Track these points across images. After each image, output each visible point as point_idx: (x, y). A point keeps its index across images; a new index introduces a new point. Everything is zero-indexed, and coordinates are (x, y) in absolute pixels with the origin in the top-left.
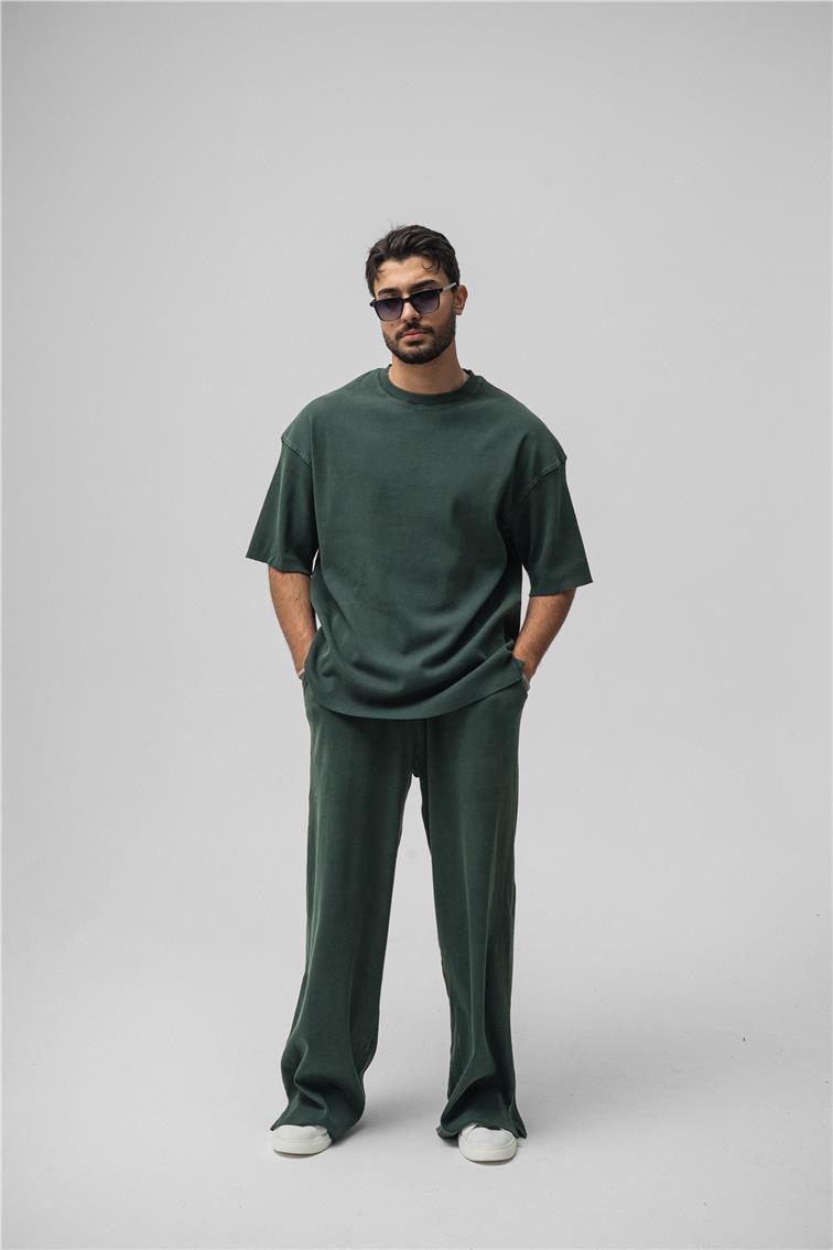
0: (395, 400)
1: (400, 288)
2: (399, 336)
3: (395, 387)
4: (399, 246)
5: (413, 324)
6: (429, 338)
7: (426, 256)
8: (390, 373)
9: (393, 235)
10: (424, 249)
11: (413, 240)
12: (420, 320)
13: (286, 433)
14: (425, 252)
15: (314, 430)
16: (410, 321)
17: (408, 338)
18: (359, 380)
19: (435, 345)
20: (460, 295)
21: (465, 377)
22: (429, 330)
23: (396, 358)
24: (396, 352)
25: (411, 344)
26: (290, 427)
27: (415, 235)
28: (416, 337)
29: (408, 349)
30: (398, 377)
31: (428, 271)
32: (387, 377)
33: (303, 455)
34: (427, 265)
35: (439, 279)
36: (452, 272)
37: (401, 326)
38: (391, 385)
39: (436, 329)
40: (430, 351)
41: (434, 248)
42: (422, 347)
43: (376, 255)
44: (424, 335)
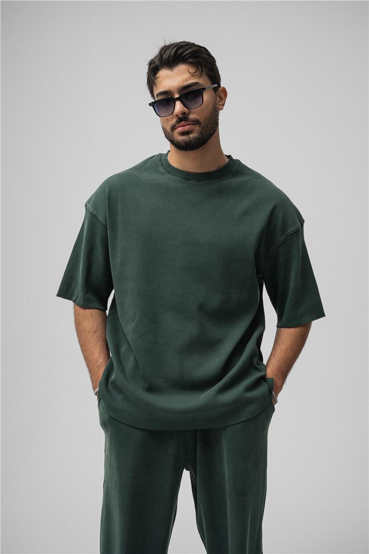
0: (172, 177)
1: (172, 90)
2: (173, 128)
3: (173, 167)
4: (169, 57)
5: (183, 118)
6: (197, 128)
7: (191, 63)
8: (169, 157)
9: (164, 49)
10: (190, 57)
11: (180, 51)
12: (189, 113)
13: (89, 201)
14: (190, 60)
15: (109, 198)
16: (180, 116)
17: (180, 129)
18: (145, 162)
19: (202, 134)
20: (220, 95)
21: (227, 160)
22: (196, 122)
23: (173, 146)
24: (172, 141)
25: (183, 134)
26: (91, 197)
27: (182, 47)
28: (186, 128)
29: (180, 138)
30: (175, 160)
31: (193, 75)
32: (167, 160)
33: (101, 218)
34: (192, 70)
35: (203, 81)
36: (214, 76)
37: (174, 120)
38: (170, 165)
39: (202, 120)
40: (198, 138)
41: (197, 57)
42: (191, 136)
43: (152, 66)
44: (192, 127)
